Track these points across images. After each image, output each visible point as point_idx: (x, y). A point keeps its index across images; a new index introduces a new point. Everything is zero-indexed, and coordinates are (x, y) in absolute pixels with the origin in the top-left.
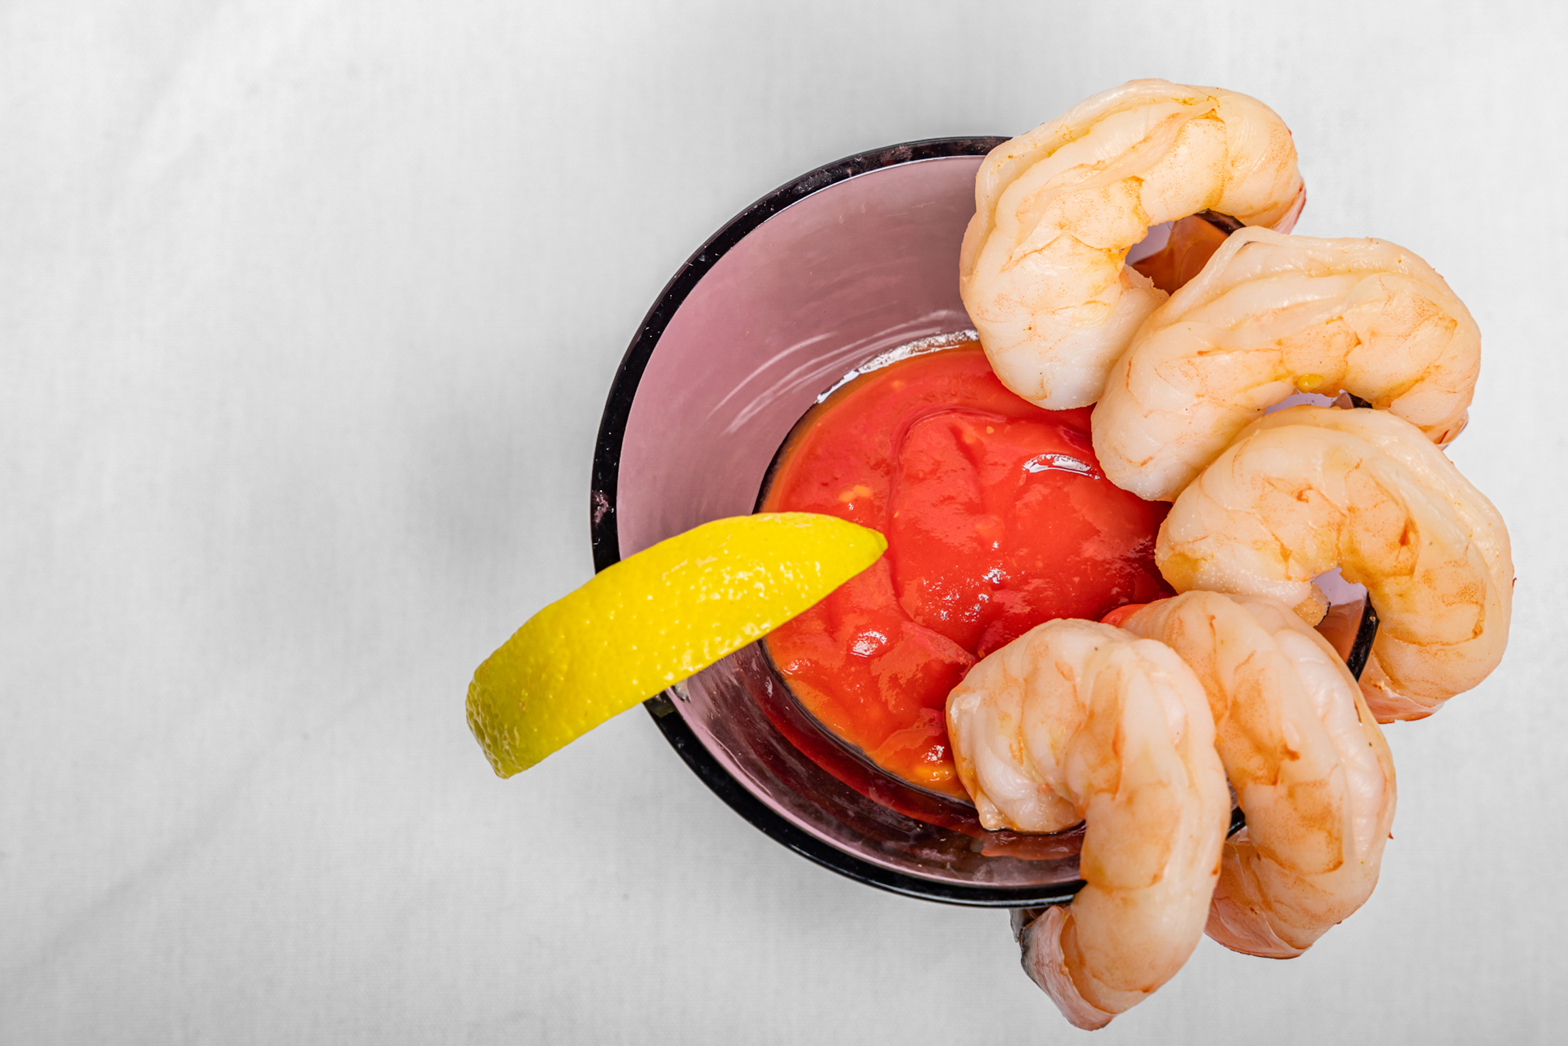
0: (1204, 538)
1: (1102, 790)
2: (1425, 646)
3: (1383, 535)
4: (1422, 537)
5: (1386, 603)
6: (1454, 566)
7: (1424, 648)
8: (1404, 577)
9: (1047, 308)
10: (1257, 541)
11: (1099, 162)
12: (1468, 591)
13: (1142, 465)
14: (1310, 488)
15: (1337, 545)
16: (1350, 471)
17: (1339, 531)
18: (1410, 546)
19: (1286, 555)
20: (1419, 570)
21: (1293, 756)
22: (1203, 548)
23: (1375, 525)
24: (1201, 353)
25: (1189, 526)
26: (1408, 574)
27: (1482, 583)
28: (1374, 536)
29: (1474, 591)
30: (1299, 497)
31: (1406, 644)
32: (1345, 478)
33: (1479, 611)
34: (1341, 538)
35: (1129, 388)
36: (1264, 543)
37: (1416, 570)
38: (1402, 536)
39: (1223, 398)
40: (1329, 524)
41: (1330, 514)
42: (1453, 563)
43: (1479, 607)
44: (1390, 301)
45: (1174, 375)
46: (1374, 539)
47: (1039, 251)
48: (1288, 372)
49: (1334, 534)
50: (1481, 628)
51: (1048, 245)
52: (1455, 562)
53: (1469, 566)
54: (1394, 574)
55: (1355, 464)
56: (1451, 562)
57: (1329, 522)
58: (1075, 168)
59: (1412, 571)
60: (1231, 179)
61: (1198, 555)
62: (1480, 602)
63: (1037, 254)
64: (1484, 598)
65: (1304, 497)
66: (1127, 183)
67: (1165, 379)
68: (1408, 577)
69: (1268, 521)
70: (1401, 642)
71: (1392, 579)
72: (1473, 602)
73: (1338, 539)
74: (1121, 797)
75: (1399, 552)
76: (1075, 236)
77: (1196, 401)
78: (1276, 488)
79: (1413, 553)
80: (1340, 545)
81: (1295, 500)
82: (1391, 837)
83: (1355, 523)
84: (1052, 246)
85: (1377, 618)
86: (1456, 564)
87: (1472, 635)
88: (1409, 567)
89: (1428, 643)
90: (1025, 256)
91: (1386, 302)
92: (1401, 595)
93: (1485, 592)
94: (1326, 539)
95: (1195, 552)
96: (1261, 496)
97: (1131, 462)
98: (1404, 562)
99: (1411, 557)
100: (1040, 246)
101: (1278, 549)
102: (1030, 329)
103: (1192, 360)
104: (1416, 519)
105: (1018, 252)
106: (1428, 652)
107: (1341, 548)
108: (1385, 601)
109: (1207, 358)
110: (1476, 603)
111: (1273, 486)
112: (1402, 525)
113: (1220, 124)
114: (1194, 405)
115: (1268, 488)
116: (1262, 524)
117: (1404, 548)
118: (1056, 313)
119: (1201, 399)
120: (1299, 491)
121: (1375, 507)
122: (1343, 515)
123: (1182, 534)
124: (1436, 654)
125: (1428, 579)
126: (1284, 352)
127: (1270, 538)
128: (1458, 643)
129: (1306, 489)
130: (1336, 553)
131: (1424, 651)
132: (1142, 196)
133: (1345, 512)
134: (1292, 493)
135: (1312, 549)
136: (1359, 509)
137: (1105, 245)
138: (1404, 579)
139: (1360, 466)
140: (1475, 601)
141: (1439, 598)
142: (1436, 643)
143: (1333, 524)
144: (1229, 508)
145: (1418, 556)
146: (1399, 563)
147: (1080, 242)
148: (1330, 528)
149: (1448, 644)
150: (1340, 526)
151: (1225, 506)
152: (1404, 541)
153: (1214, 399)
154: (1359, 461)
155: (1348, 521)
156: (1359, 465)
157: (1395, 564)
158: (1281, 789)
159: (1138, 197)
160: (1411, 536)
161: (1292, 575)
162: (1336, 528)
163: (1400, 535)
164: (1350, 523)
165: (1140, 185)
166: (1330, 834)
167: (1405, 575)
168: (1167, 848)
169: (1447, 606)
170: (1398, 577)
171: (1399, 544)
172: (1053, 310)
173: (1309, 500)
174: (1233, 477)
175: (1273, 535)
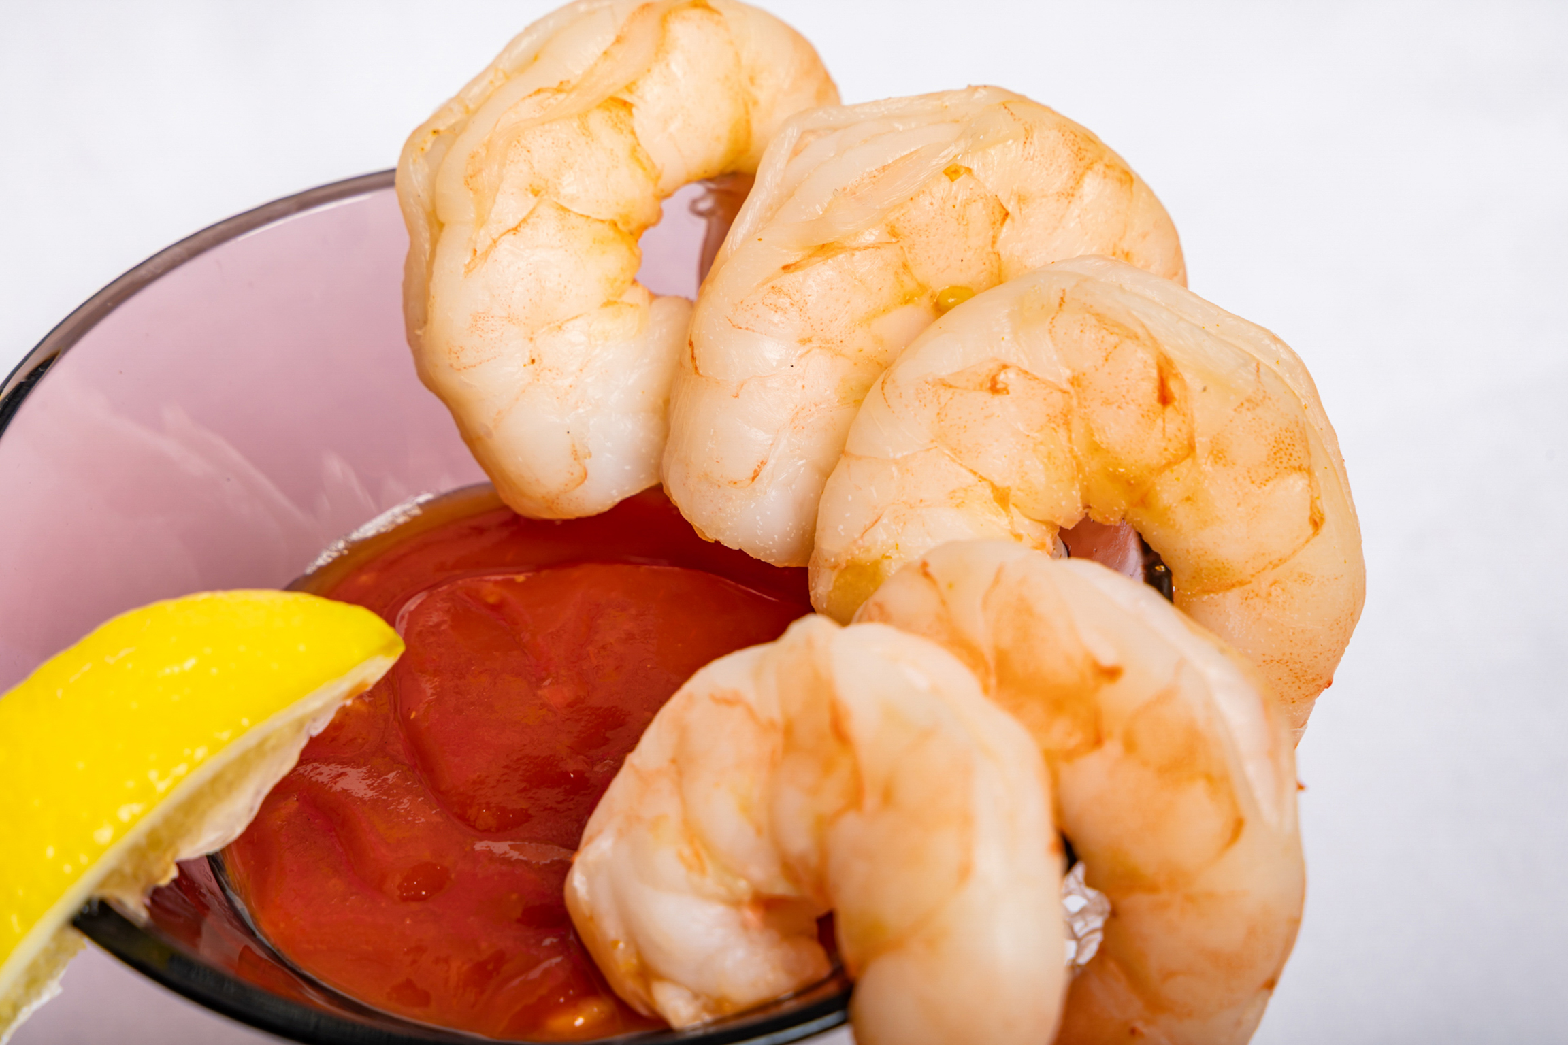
0: (876, 521)
1: (839, 813)
2: (1250, 582)
3: (1133, 401)
4: (1189, 381)
5: (1171, 522)
6: (1248, 409)
7: (1248, 587)
8: (1183, 463)
9: (549, 323)
10: (954, 491)
11: (561, 83)
12: (1282, 445)
13: (753, 479)
14: (1005, 367)
15: (1071, 450)
16: (1053, 319)
17: (1067, 423)
18: (1176, 403)
19: (1002, 498)
20: (1201, 441)
21: (1112, 673)
22: (881, 537)
23: (1116, 387)
24: (786, 268)
25: (848, 515)
26: (1188, 455)
27: (1297, 423)
28: (1119, 407)
29: (1291, 443)
30: (994, 388)
31: (1221, 594)
32: (1050, 332)
33: (1307, 482)
34: (1073, 436)
35: (701, 372)
36: (966, 490)
37: (1197, 445)
38: (1159, 391)
39: (840, 338)
40: (1050, 419)
41: (1045, 399)
42: (1246, 405)
43: (1306, 475)
44: (1029, 139)
45: (758, 316)
46: (1121, 412)
47: (515, 230)
48: (919, 285)
49: (1062, 432)
50: (1319, 512)
51: (524, 220)
52: (1249, 400)
53: (1270, 399)
54: (1169, 465)
55: (1057, 301)
56: (1242, 404)
57: (1048, 415)
58: (530, 96)
59: (1191, 447)
60: (756, 103)
61: (875, 554)
62: (1305, 465)
63: (510, 237)
64: (1309, 453)
65: (999, 386)
66: (611, 111)
67: (747, 329)
68: (1189, 460)
69: (960, 452)
70: (1212, 595)
71: (1167, 473)
72: (1294, 468)
73: (1070, 439)
74: (871, 801)
75: (1164, 420)
76: (559, 202)
77: (800, 351)
78: (956, 388)
79: (1184, 415)
80: (1076, 449)
81: (987, 396)
82: (1301, 787)
83: (1085, 399)
84: (531, 221)
85: (1166, 568)
86: (1251, 403)
87: (1310, 530)
88: (1186, 442)
89: (1253, 576)
90: (495, 242)
91: (1025, 140)
92: (1188, 499)
93: (1307, 441)
94: (1052, 446)
95: (868, 550)
96: (938, 414)
97: (735, 483)
98: (1176, 436)
99: (1184, 422)
100: (512, 223)
101: (988, 492)
102: (533, 361)
103: (778, 283)
104: (1174, 354)
105: (483, 241)
106: (1257, 595)
107: (1079, 453)
108: (1169, 519)
109: (798, 276)
110: (1300, 469)
111: (951, 386)
112: (1154, 373)
113: (716, 17)
114: (801, 356)
115: (945, 395)
116: (954, 460)
117: (1169, 409)
118: (563, 328)
119: (809, 346)
120: (990, 377)
121: (1106, 360)
122: (1065, 392)
123: (843, 534)
124: (1270, 594)
125: (1219, 455)
126: (905, 249)
127: (971, 479)
128: (1294, 552)
129: (1000, 371)
130: (1074, 464)
131: (1252, 595)
132: (638, 130)
133: (1066, 386)
134: (981, 385)
135: (1038, 473)
136: (1084, 374)
137: (606, 215)
138: (1184, 467)
139: (1065, 299)
140: (1297, 464)
141: (1245, 478)
142: (1264, 569)
143: (1055, 417)
144: (899, 456)
145: (1192, 416)
146: (1170, 440)
147: (569, 211)
148: (1053, 425)
149: (1282, 561)
150: (1066, 416)
151: (891, 455)
152: (1165, 398)
153: (827, 342)
154: (1061, 294)
155: (1074, 402)
156: (1062, 299)
157: (1163, 444)
158: (1112, 748)
159: (633, 133)
160: (1173, 386)
161: (1022, 532)
162: (1061, 422)
163: (1156, 391)
164: (1079, 403)
165: (631, 114)
166: (1209, 778)
167: (1184, 458)
168: (966, 820)
169: (1259, 488)
170: (1175, 467)
171: (1159, 406)
172: (558, 323)
173: (1010, 388)
174: (889, 406)
175: (975, 473)
